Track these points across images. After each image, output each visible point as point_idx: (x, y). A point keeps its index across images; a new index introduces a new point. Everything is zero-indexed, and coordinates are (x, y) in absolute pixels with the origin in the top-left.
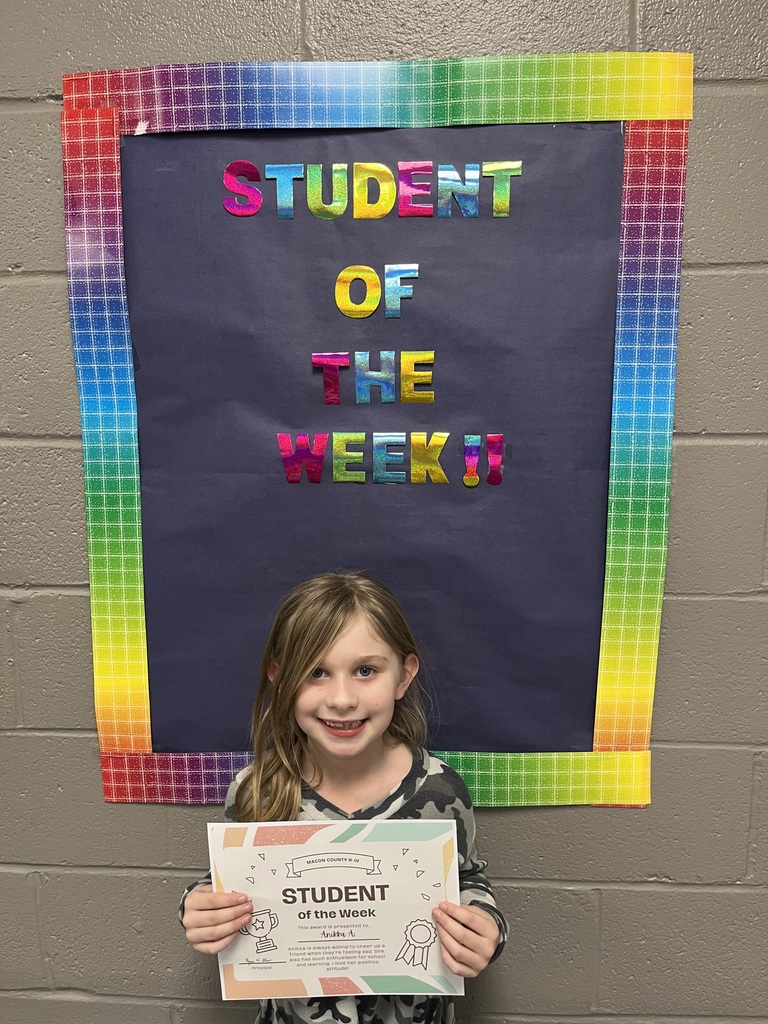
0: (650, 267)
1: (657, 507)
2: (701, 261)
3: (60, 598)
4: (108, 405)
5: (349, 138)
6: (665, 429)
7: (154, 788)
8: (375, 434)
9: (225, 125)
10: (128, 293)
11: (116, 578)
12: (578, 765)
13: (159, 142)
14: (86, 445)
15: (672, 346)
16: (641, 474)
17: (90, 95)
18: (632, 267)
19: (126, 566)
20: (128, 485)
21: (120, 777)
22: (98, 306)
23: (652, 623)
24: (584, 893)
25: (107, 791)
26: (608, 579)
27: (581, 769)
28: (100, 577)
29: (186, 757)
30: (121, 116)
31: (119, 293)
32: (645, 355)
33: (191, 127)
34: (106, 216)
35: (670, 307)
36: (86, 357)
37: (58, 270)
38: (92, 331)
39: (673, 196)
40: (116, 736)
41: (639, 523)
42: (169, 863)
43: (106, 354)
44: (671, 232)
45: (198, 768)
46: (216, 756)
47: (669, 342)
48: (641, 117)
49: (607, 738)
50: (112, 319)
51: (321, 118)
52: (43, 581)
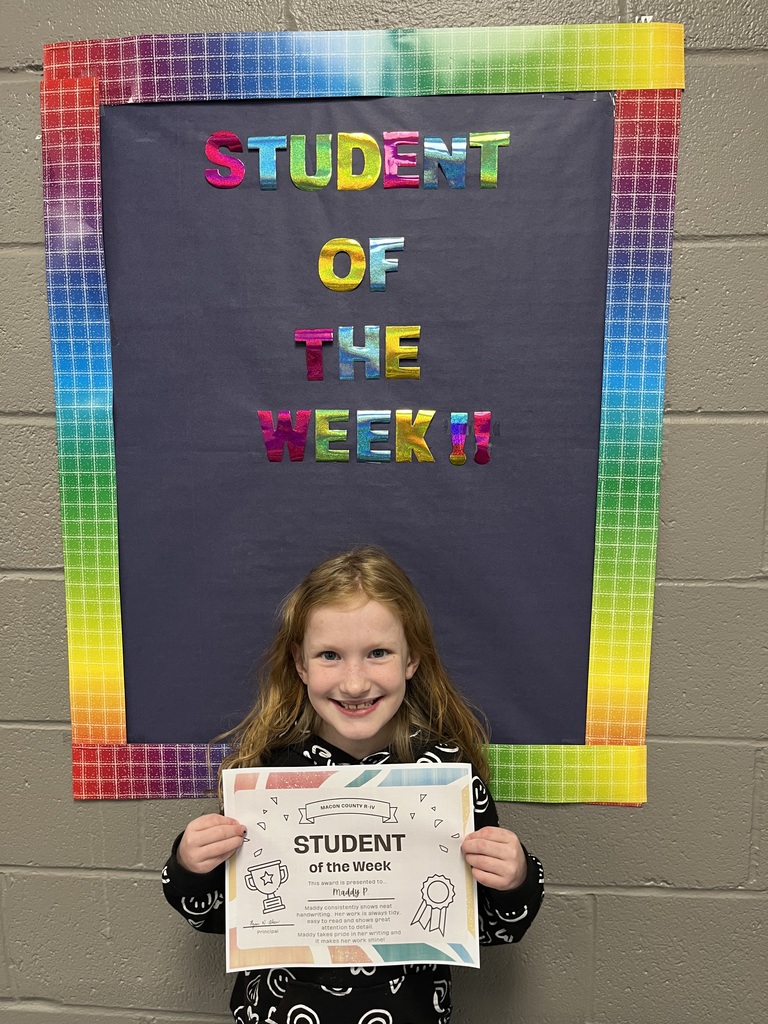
0: (642, 240)
1: (647, 486)
2: (695, 233)
3: (31, 582)
4: (83, 382)
5: (332, 105)
6: (655, 406)
7: (127, 783)
8: (359, 412)
9: (208, 96)
10: (106, 265)
11: (90, 560)
12: (570, 758)
13: (140, 111)
14: (60, 423)
15: (664, 321)
16: (631, 452)
17: (70, 65)
18: (623, 240)
19: (101, 548)
20: (103, 464)
21: (91, 771)
22: (76, 278)
23: (645, 607)
24: (578, 898)
25: (77, 788)
26: (598, 560)
27: (573, 763)
28: (75, 560)
29: (161, 748)
30: (101, 86)
31: (97, 266)
32: (636, 330)
33: (173, 97)
34: (84, 186)
35: (661, 281)
36: (62, 331)
37: (34, 241)
38: (69, 305)
39: (665, 166)
40: (89, 725)
41: (629, 502)
42: (141, 865)
43: (83, 328)
44: (662, 204)
45: (174, 760)
46: (192, 747)
47: (660, 317)
48: (632, 87)
49: (600, 731)
50: (90, 292)
51: (305, 88)
52: (13, 564)
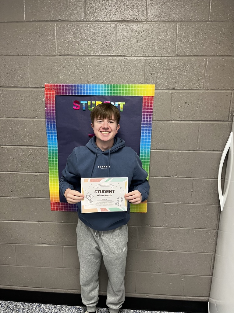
0: (147, 121)
1: (147, 162)
2: (156, 120)
3: (44, 175)
4: (52, 141)
5: (95, 97)
6: (149, 149)
7: (60, 208)
9: (74, 94)
10: (56, 122)
11: (53, 172)
13: (62, 97)
14: (48, 148)
15: (151, 135)
16: (145, 156)
17: (50, 88)
19: (55, 170)
20: (56, 155)
21: (54, 206)
22: (51, 124)
25: (52, 209)
28: (51, 171)
29: (66, 203)
30: (55, 92)
32: (146, 136)
33: (68, 94)
34: (53, 109)
35: (150, 128)
36: (49, 133)
37: (44, 118)
38: (50, 129)
39: (151, 109)
40: (53, 199)
41: (144, 164)
43: (52, 133)
44: (150, 115)
45: (68, 205)
48: (146, 95)
50: (53, 127)
51: (90, 94)
52: (40, 172)
